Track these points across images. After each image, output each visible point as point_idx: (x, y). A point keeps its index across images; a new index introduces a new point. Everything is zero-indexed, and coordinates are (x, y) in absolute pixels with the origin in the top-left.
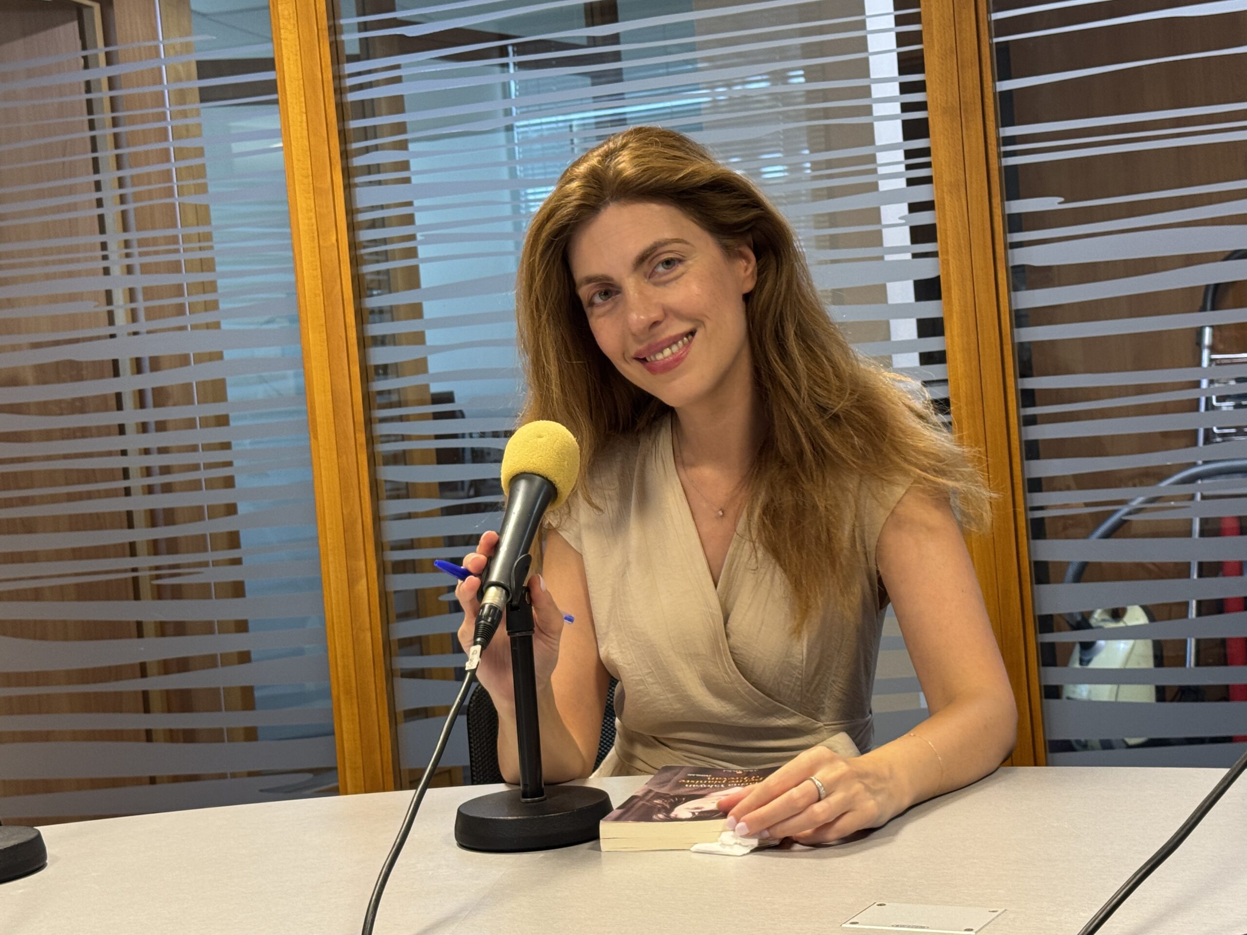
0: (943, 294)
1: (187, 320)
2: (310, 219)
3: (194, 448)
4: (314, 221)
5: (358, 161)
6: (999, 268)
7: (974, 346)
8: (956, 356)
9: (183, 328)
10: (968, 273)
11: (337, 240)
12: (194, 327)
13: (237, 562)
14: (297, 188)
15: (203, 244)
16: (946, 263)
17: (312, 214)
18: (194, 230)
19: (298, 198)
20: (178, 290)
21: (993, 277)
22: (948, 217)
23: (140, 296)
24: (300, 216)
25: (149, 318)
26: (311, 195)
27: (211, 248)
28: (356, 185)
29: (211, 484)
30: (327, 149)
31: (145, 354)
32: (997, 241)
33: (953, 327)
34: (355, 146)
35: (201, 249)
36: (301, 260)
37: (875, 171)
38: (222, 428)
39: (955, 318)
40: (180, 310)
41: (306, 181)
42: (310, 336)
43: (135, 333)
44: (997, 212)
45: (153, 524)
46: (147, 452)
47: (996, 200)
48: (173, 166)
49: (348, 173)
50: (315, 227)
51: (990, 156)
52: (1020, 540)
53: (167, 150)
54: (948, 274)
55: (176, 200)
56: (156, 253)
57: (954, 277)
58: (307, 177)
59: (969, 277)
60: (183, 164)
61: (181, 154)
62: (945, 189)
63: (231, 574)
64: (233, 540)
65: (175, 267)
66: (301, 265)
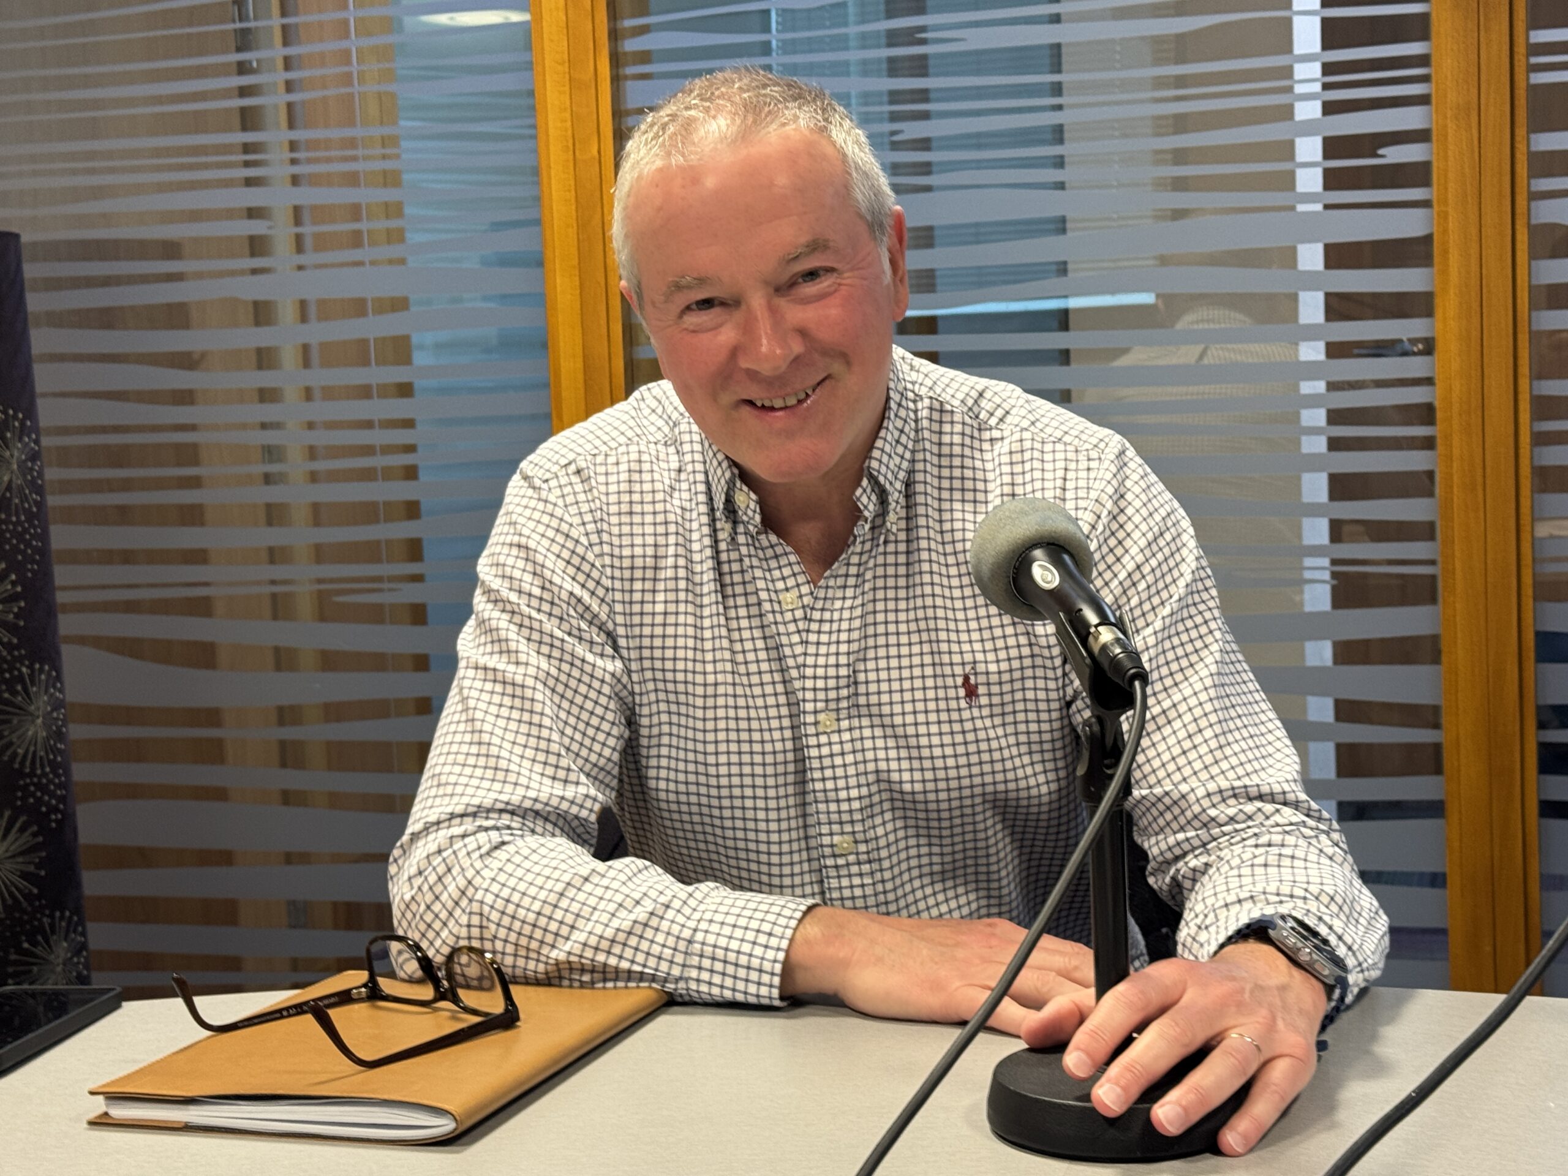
0: (1437, 258)
1: (363, 254)
2: (563, 121)
3: (368, 425)
4: (569, 124)
5: (631, 45)
6: (1518, 227)
7: (1475, 334)
8: (1450, 346)
9: (359, 264)
10: (1474, 231)
11: (599, 152)
12: (373, 263)
13: (418, 578)
14: (548, 77)
15: (388, 151)
16: (1444, 216)
17: (568, 115)
18: (377, 131)
19: (549, 93)
20: (355, 212)
21: (1509, 238)
22: (1450, 153)
23: (306, 216)
24: (551, 117)
25: (318, 249)
26: (567, 88)
27: (398, 157)
28: (626, 78)
29: (388, 474)
30: (590, 27)
31: (312, 295)
32: (1518, 190)
33: (1448, 306)
34: (628, 23)
35: (384, 157)
36: (550, 178)
37: (1290, 89)
38: (405, 400)
39: (1452, 292)
40: (356, 240)
41: (560, 68)
42: (558, 281)
43: (300, 268)
44: (1521, 148)
45: (317, 522)
46: (311, 426)
47: (1521, 131)
48: (353, 43)
49: (616, 60)
50: (570, 132)
51: (1517, 69)
52: (1523, 604)
53: (346, 22)
54: (1445, 231)
55: (356, 88)
56: (329, 160)
57: (1454, 238)
58: (562, 64)
59: (1475, 238)
60: (367, 42)
61: (365, 28)
62: (1449, 113)
63: (410, 594)
64: (414, 550)
65: (352, 180)
66: (550, 184)
